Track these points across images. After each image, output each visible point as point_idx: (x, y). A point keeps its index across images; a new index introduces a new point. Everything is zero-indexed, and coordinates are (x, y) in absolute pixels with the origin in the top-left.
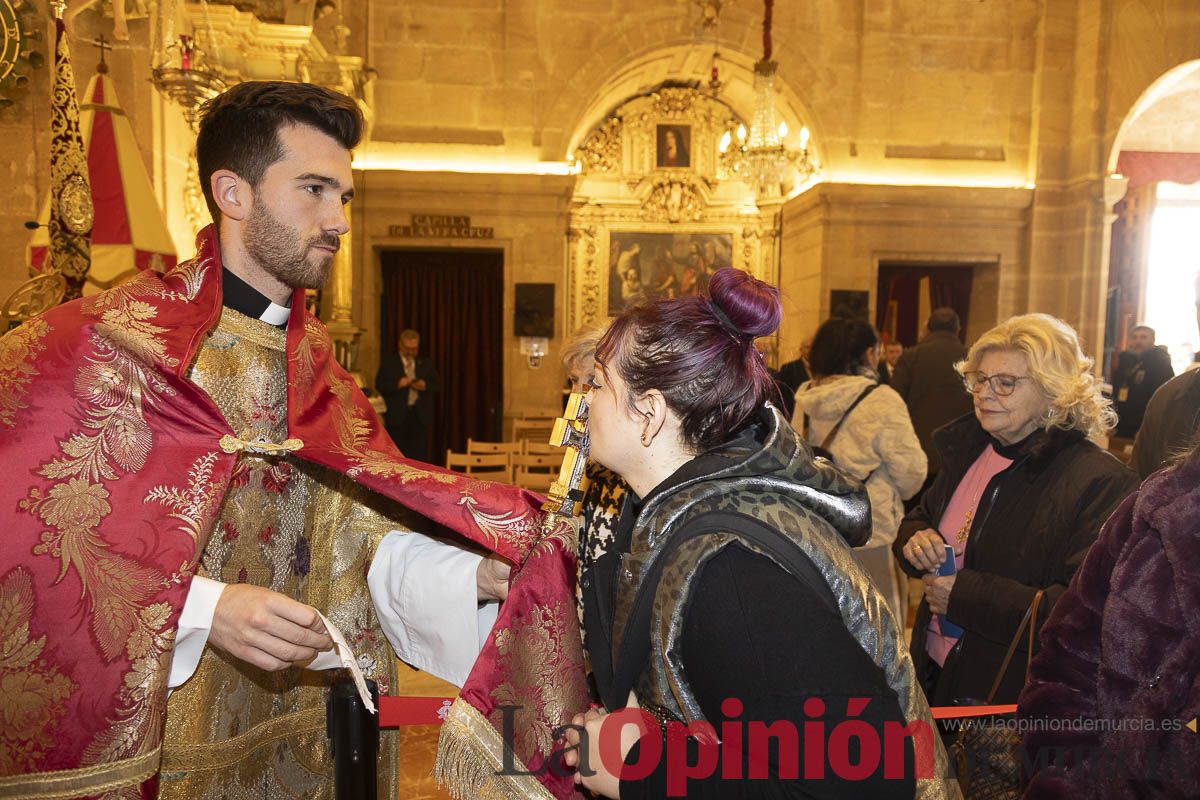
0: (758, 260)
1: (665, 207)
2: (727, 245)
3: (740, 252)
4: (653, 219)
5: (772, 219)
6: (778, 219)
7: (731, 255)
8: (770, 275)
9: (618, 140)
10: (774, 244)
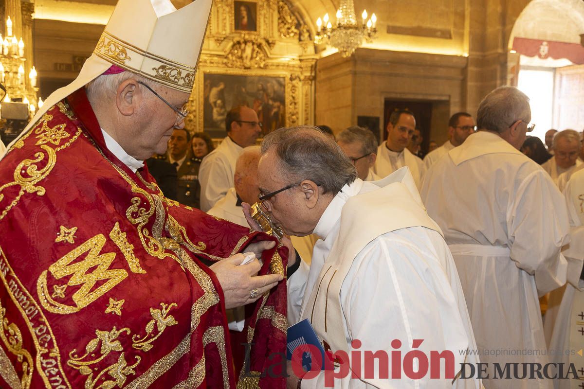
0: (301, 96)
1: (241, 58)
2: (282, 85)
3: (289, 90)
4: (233, 66)
5: (309, 69)
6: (313, 69)
7: (284, 92)
8: (309, 105)
10: (311, 85)
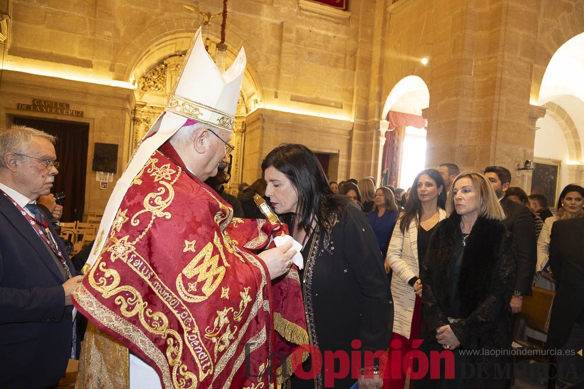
5: (241, 124)
6: (244, 124)
9: (164, 76)
10: (242, 136)
